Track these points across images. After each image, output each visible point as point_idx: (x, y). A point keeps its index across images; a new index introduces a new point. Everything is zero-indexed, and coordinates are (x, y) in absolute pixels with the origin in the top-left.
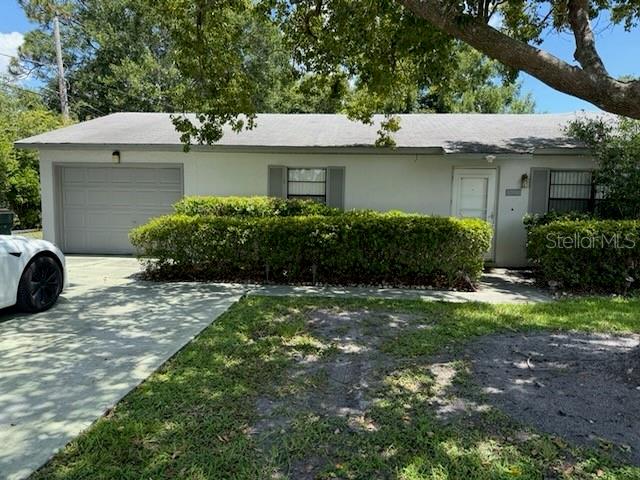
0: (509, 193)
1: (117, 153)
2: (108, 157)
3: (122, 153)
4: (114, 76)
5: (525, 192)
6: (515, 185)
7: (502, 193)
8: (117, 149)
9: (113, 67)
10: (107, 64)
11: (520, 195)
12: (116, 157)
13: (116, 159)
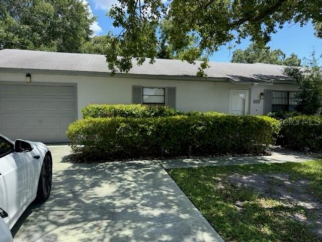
0: (255, 102)
1: (28, 75)
2: (22, 78)
3: (32, 75)
5: (262, 101)
6: (257, 98)
7: (252, 102)
8: (29, 72)
11: (259, 103)
12: (28, 78)
13: (28, 79)
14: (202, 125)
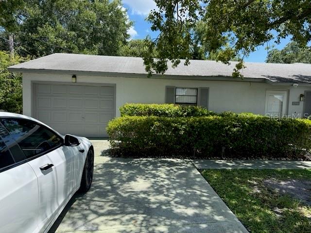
0: (294, 104)
1: (74, 76)
2: (69, 79)
3: (77, 77)
4: (38, 33)
5: (302, 103)
6: (297, 100)
7: (290, 103)
8: (74, 74)
9: (39, 28)
10: (36, 27)
11: (299, 105)
12: (74, 78)
13: (74, 80)
14: (237, 127)
